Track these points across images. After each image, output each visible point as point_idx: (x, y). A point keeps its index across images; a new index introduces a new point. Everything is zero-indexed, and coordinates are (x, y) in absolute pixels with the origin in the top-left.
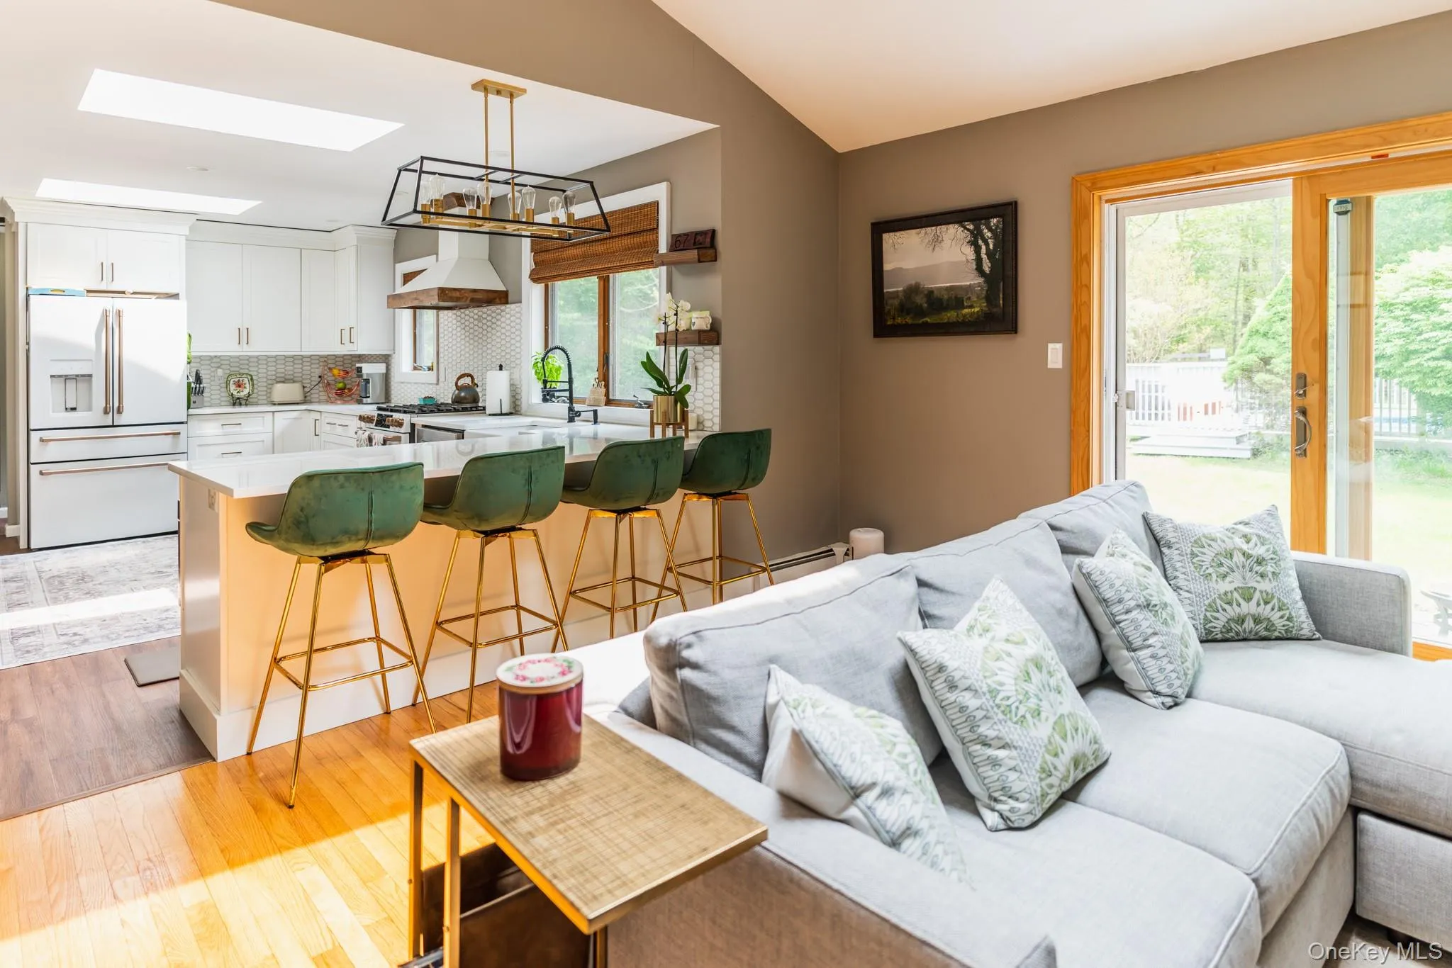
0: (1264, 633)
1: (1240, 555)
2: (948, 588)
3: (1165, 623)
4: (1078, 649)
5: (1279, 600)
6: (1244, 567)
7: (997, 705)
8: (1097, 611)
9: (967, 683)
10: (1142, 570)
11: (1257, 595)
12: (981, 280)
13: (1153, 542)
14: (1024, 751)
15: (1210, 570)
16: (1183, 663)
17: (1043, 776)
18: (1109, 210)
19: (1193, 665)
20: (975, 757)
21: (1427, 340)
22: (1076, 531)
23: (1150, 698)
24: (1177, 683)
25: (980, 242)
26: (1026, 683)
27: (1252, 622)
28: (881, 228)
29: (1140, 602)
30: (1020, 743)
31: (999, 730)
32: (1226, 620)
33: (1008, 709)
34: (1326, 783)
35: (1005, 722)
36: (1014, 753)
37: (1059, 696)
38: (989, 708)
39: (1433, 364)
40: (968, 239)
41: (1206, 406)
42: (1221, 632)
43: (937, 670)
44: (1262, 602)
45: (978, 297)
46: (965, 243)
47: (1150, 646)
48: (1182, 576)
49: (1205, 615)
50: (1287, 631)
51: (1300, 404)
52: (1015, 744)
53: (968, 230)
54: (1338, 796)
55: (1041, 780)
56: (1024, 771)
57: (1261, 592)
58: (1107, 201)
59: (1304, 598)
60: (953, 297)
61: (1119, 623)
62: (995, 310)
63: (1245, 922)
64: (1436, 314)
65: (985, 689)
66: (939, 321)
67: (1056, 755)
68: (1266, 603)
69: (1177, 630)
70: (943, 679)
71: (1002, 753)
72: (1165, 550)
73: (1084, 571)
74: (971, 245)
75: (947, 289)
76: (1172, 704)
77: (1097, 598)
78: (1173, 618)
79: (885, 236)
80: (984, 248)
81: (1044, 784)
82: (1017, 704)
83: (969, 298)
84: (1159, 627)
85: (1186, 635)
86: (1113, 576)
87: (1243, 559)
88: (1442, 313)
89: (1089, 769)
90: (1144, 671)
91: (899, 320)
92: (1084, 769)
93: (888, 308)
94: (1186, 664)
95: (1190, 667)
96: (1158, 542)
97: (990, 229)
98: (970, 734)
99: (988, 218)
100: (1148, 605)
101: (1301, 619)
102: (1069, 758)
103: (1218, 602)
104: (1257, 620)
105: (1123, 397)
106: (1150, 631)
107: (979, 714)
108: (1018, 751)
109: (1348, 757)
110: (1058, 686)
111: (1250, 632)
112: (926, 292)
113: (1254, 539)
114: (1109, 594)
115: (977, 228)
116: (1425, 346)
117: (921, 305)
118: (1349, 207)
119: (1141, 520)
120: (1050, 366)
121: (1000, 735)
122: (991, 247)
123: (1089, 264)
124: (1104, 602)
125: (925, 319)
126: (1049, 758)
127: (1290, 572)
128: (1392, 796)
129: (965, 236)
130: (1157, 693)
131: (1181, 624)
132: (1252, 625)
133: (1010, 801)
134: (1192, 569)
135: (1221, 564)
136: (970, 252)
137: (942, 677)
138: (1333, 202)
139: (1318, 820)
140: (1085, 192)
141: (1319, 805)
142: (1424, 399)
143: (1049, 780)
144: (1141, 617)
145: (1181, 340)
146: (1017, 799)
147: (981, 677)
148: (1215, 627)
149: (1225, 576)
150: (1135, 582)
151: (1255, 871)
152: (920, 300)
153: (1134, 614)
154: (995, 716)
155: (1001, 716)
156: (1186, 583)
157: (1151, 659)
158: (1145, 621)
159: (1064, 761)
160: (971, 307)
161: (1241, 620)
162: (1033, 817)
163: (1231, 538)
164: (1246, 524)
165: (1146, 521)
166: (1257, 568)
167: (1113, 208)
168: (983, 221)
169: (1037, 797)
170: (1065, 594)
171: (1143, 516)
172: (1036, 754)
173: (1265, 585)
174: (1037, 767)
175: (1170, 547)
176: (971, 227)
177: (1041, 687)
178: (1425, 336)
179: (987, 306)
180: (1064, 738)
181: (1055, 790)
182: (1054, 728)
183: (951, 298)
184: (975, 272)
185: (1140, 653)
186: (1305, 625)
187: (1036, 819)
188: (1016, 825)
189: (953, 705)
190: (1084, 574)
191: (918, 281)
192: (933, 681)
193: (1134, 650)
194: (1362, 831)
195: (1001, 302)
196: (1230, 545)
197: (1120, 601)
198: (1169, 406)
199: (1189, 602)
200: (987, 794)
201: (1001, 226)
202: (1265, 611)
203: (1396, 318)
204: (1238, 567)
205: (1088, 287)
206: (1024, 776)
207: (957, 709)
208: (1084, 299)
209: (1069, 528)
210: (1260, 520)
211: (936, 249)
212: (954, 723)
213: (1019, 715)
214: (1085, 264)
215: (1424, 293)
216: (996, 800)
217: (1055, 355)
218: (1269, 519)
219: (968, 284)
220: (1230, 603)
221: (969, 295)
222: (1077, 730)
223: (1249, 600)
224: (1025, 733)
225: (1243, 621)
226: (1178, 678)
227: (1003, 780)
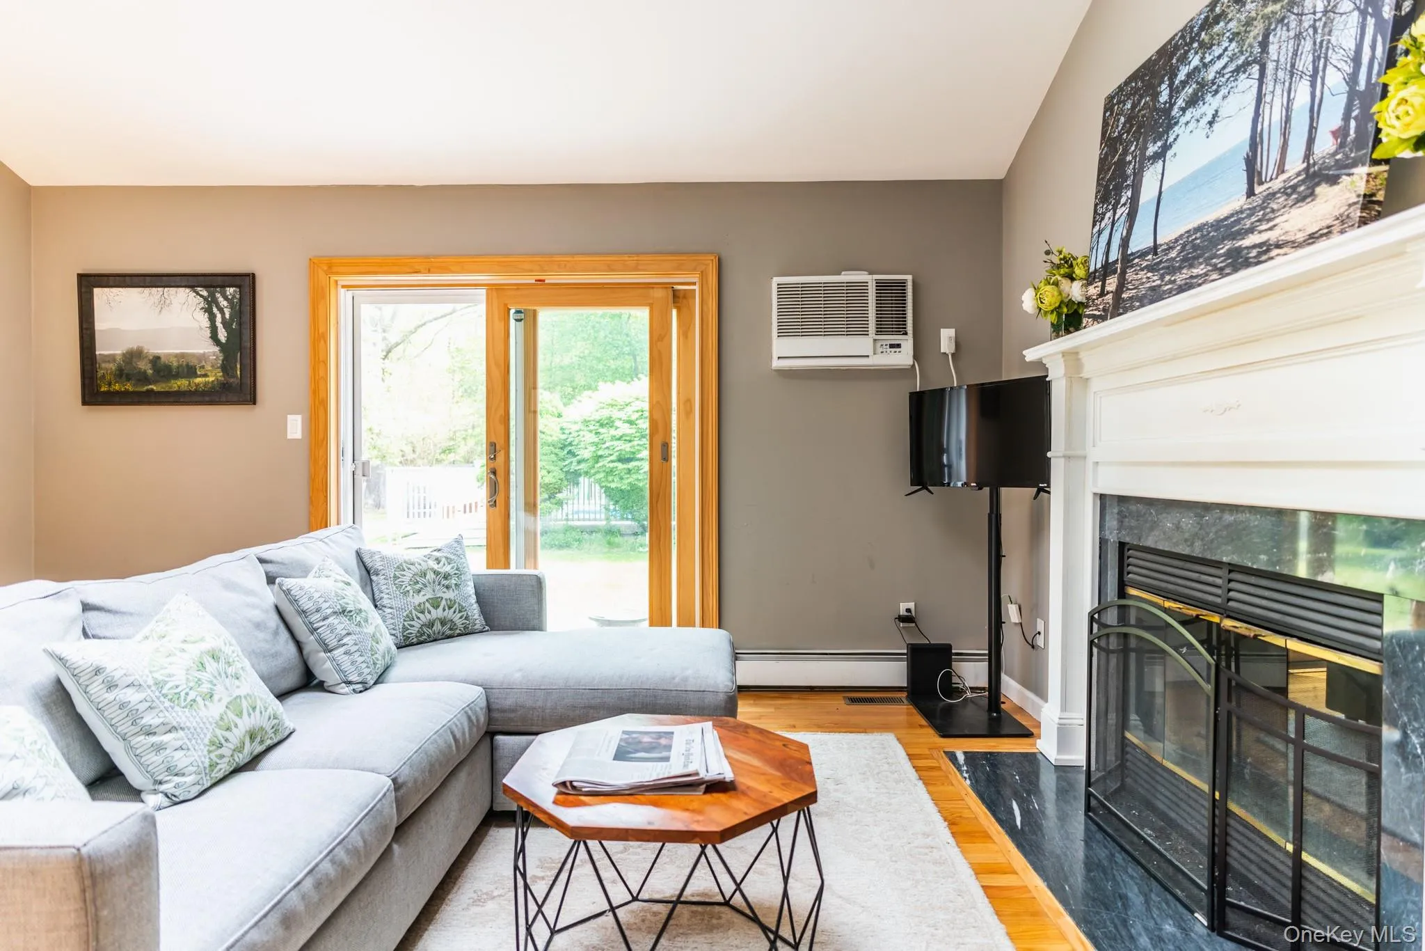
0: (449, 632)
1: (432, 574)
2: (123, 609)
3: (359, 624)
4: (275, 655)
5: (459, 604)
6: (434, 582)
7: (163, 695)
8: (298, 623)
9: (129, 680)
10: (341, 585)
11: (443, 602)
12: (217, 349)
13: (364, 572)
14: (192, 730)
15: (409, 588)
16: (372, 655)
17: (213, 748)
18: (345, 297)
19: (384, 657)
20: (137, 749)
21: (608, 448)
22: (286, 562)
23: (343, 688)
24: (367, 671)
25: (215, 310)
26: (200, 672)
27: (439, 624)
28: (88, 283)
29: (336, 609)
30: (188, 724)
31: (165, 717)
32: (419, 626)
33: (177, 696)
34: (466, 712)
35: (172, 708)
36: (181, 733)
37: (236, 681)
38: (155, 699)
39: (612, 465)
40: (202, 305)
41: (465, 507)
42: (417, 637)
43: (94, 673)
44: (447, 608)
45: (212, 366)
46: (198, 310)
47: (344, 645)
48: (386, 596)
49: (404, 625)
50: (465, 628)
51: (492, 466)
52: (182, 725)
53: (201, 296)
54: (475, 721)
55: (210, 752)
56: (190, 747)
57: (446, 600)
58: (343, 287)
59: (478, 602)
60: (184, 364)
61: (316, 630)
62: (232, 380)
63: (378, 806)
64: (614, 428)
65: (150, 682)
66: (167, 389)
67: (228, 729)
68: (450, 608)
69: (370, 630)
70: (101, 681)
71: (166, 738)
72: (374, 578)
73: (284, 588)
74: (205, 312)
75: (176, 356)
76: (362, 689)
77: (298, 611)
78: (366, 621)
79: (96, 291)
80: (219, 317)
81: (213, 756)
82: (187, 690)
83: (203, 367)
84: (353, 628)
85: (378, 635)
86: (312, 590)
87: (433, 576)
88: (617, 428)
89: (269, 742)
90: (339, 668)
91: (117, 387)
92: (262, 742)
93: (100, 373)
94: (376, 656)
95: (380, 658)
96: (368, 572)
97: (226, 298)
98: (133, 727)
99: (223, 286)
100: (344, 611)
101: (475, 617)
102: (243, 731)
103: (414, 612)
104: (443, 623)
105: (360, 467)
106: (344, 632)
107: (142, 707)
108: (186, 731)
109: (487, 696)
110: (236, 674)
111: (439, 633)
112: (151, 358)
113: (444, 560)
114: (306, 604)
115: (212, 295)
116: (607, 452)
117: (145, 372)
118: (522, 316)
119: (354, 555)
120: (289, 437)
121: (167, 721)
122: (227, 316)
123: (325, 342)
124: (303, 613)
125: (150, 387)
126: (219, 732)
127: (469, 583)
128: (512, 715)
129: (198, 302)
130: (349, 683)
131: (374, 625)
132: (440, 627)
133: (176, 778)
134: (395, 589)
135: (417, 582)
136: (204, 320)
137: (100, 678)
138: (512, 311)
139: (454, 737)
140: (322, 275)
141: (457, 726)
142: (609, 492)
143: (220, 752)
144: (336, 622)
145: (447, 450)
146: (183, 775)
147: (147, 672)
148: (411, 633)
149: (419, 591)
150: (333, 594)
151: (395, 773)
152: (144, 366)
153: (330, 620)
154: (160, 705)
155: (167, 704)
156: (390, 601)
157: (344, 656)
158: (340, 624)
159: (236, 735)
160: (205, 375)
161: (431, 624)
162: (200, 787)
163: (426, 561)
164: (439, 550)
165: (359, 555)
166: (444, 582)
167: (350, 294)
168: (218, 289)
169: (205, 768)
170: (267, 611)
171: (357, 552)
172: (205, 731)
173: (450, 595)
174: (207, 741)
175: (377, 575)
176: (205, 293)
177: (216, 674)
178: (607, 444)
179: (223, 376)
180: (240, 715)
181: (226, 760)
182: (227, 707)
183: (181, 366)
184: (210, 341)
185: (335, 652)
186: (477, 622)
187: (204, 788)
188: (181, 798)
189: (112, 704)
190: (284, 591)
191: (140, 345)
192: (87, 686)
193: (330, 651)
194: (496, 749)
195: (239, 373)
196: (424, 567)
197: (318, 611)
198: (435, 506)
199: (391, 616)
200: (152, 781)
201: (238, 296)
202: (449, 614)
203: (591, 431)
204: (430, 583)
205: (325, 363)
206: (192, 752)
207: (117, 706)
208: (322, 373)
209: (279, 559)
210: (449, 546)
211: (163, 311)
212: (113, 722)
213: (188, 700)
214: (322, 342)
215: (606, 413)
216: (160, 783)
217: (295, 427)
218: (456, 545)
219: (201, 351)
220: (423, 612)
221: (203, 363)
222: (254, 709)
223: (436, 607)
224: (194, 714)
225: (433, 625)
226: (368, 667)
227: (168, 762)
